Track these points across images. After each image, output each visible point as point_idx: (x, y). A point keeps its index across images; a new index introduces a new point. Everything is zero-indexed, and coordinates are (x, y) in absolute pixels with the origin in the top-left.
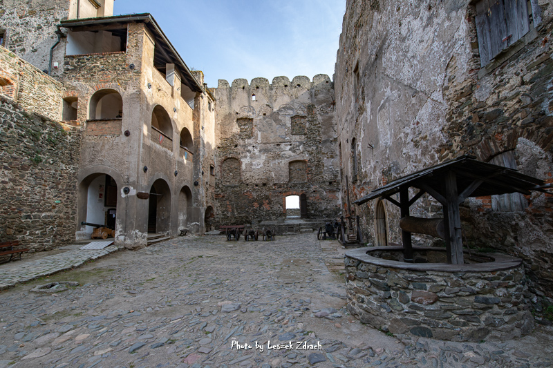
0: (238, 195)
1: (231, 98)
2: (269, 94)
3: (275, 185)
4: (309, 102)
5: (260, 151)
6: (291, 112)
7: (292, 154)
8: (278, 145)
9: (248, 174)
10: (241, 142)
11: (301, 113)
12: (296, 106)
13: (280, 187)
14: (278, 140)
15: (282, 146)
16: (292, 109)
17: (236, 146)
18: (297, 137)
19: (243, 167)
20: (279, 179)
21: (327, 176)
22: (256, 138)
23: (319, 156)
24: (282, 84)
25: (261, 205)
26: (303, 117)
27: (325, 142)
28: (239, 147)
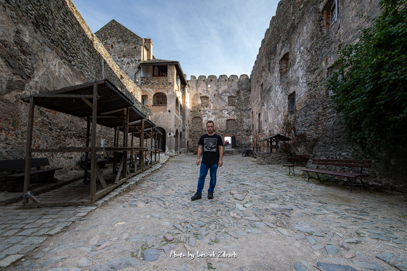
1: (197, 86)
2: (217, 84)
3: (219, 131)
4: (237, 89)
5: (212, 114)
6: (228, 94)
7: (229, 116)
8: (221, 111)
10: (202, 109)
11: (233, 95)
12: (231, 91)
13: (222, 132)
15: (223, 111)
16: (229, 92)
17: (200, 111)
18: (231, 107)
19: (203, 121)
20: (221, 128)
21: (245, 128)
22: (210, 107)
23: (242, 117)
24: (224, 79)
26: (234, 97)
27: (245, 110)
28: (201, 112)
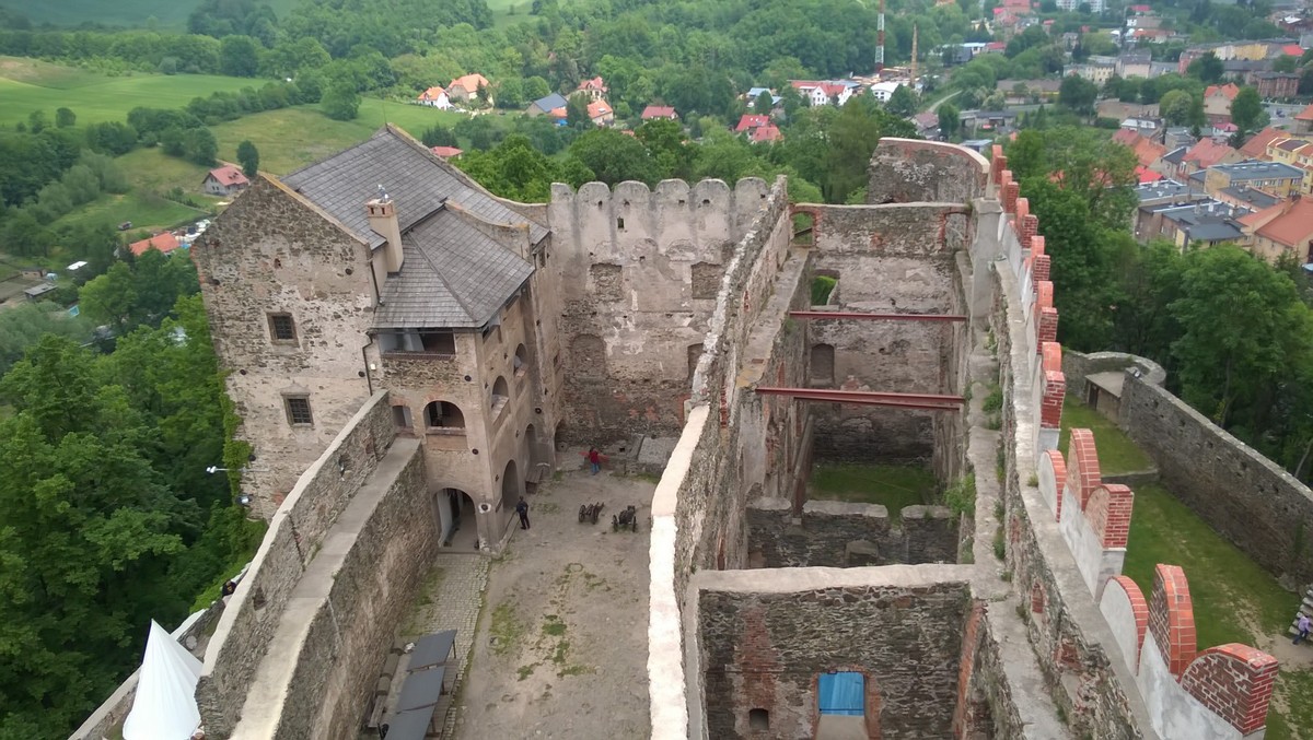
0: (602, 395)
1: (578, 225)
2: (649, 218)
3: (664, 382)
4: (725, 237)
5: (637, 326)
6: (691, 256)
7: (694, 333)
8: (669, 316)
9: (618, 365)
10: (602, 308)
11: (710, 258)
12: (701, 245)
13: (674, 386)
14: (669, 308)
15: (677, 317)
16: (693, 250)
17: (595, 313)
18: (703, 304)
19: (609, 350)
20: (670, 373)
22: (629, 301)
24: (673, 199)
25: (642, 413)
26: (715, 266)
28: (600, 317)
